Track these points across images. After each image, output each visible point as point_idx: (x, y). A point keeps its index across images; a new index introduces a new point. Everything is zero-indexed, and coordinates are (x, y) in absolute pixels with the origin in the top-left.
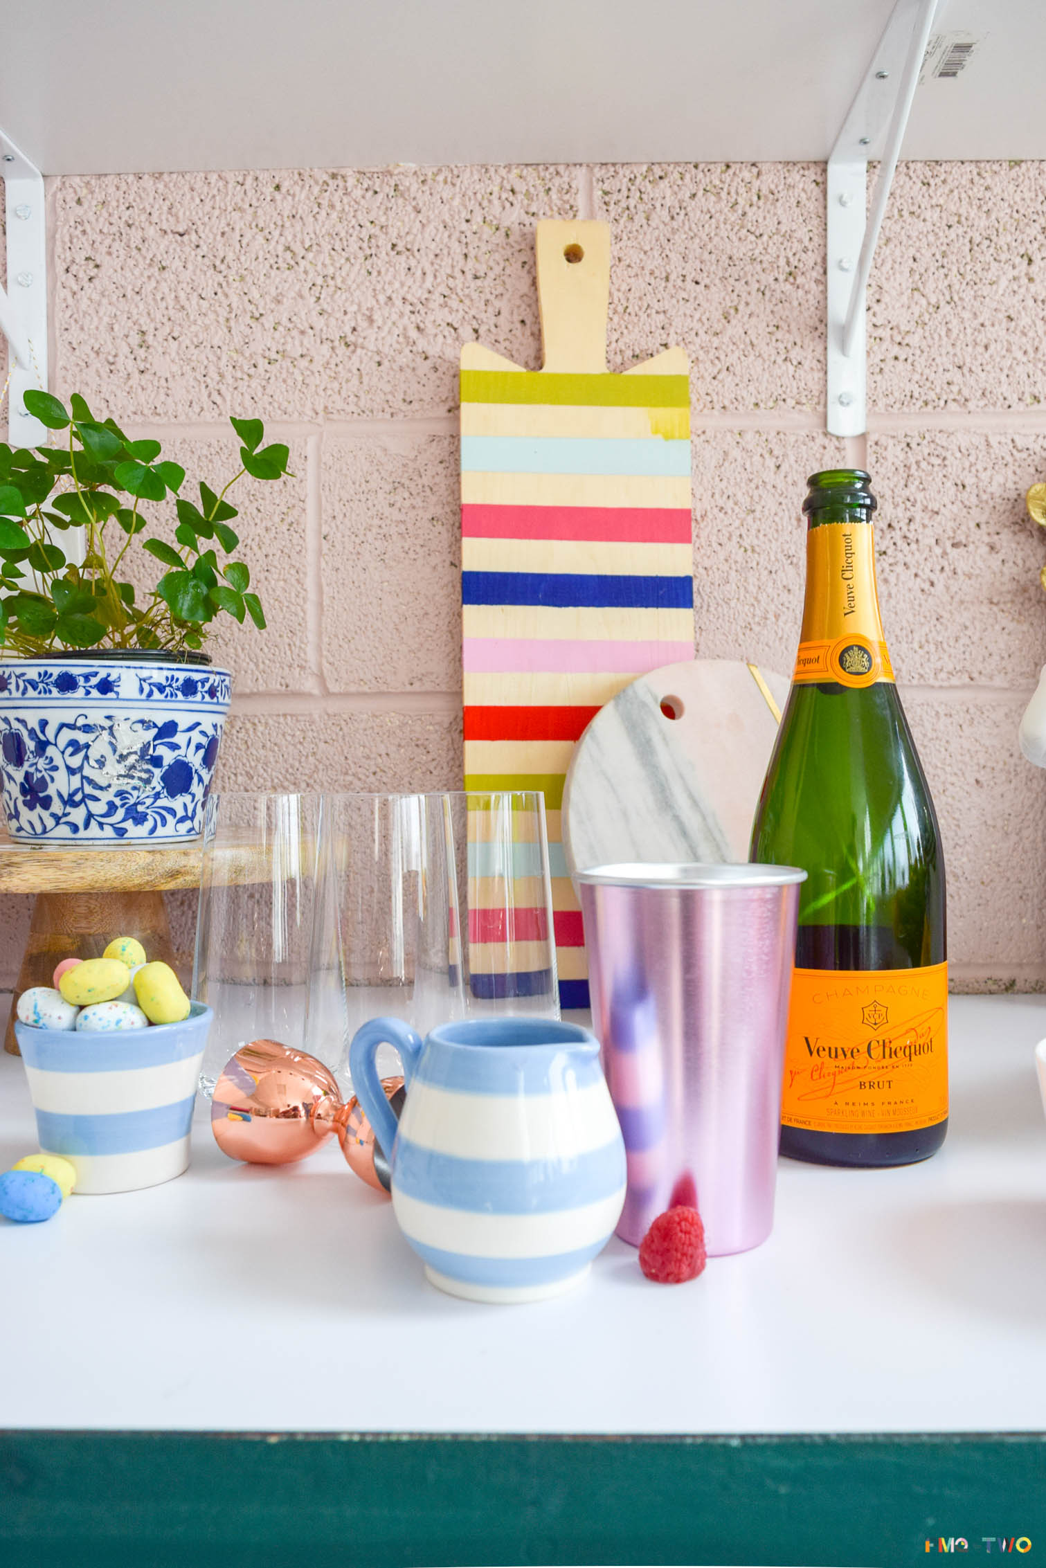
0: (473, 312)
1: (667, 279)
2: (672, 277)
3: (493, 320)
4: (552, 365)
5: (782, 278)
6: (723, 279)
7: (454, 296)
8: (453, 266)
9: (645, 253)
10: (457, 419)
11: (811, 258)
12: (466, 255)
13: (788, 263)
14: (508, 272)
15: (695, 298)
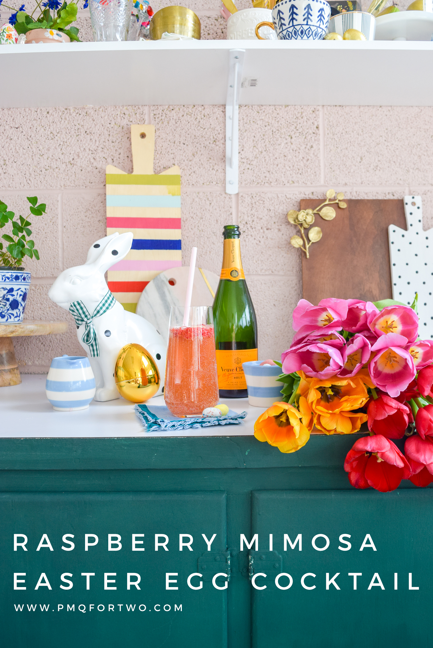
0: (112, 153)
1: (174, 143)
2: (176, 142)
3: (118, 156)
4: (137, 171)
5: (211, 142)
6: (193, 143)
7: (105, 148)
8: (105, 139)
9: (167, 134)
10: (105, 188)
11: (221, 136)
12: (109, 135)
13: (214, 138)
14: (123, 140)
15: (184, 149)
